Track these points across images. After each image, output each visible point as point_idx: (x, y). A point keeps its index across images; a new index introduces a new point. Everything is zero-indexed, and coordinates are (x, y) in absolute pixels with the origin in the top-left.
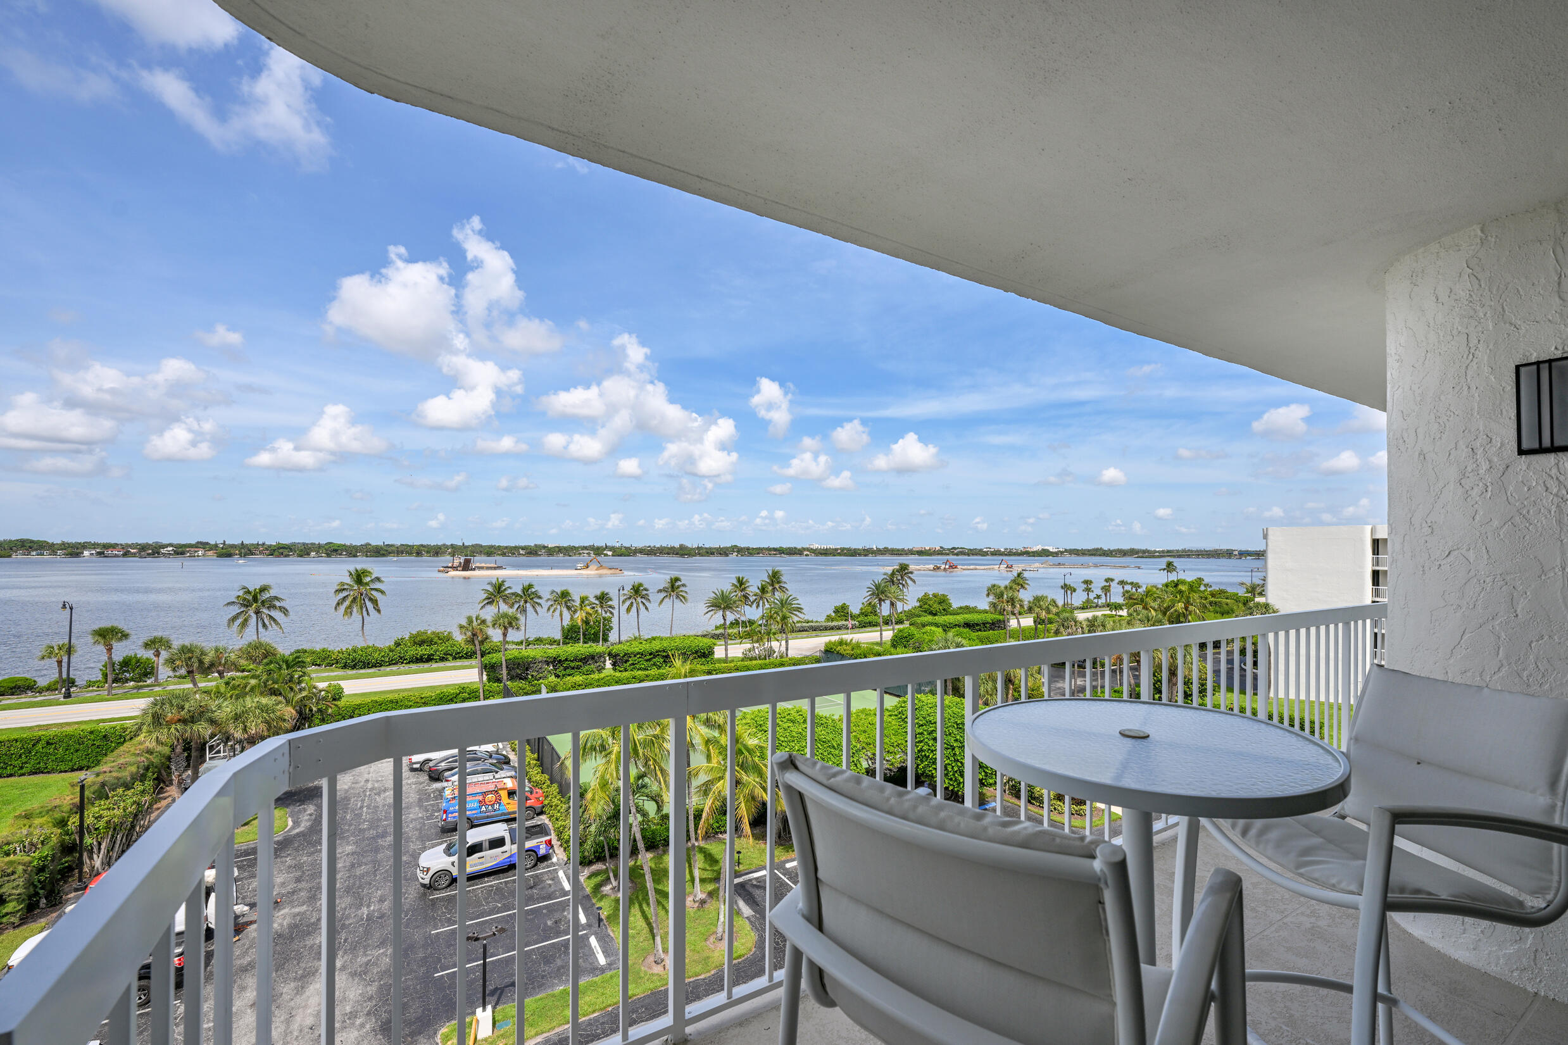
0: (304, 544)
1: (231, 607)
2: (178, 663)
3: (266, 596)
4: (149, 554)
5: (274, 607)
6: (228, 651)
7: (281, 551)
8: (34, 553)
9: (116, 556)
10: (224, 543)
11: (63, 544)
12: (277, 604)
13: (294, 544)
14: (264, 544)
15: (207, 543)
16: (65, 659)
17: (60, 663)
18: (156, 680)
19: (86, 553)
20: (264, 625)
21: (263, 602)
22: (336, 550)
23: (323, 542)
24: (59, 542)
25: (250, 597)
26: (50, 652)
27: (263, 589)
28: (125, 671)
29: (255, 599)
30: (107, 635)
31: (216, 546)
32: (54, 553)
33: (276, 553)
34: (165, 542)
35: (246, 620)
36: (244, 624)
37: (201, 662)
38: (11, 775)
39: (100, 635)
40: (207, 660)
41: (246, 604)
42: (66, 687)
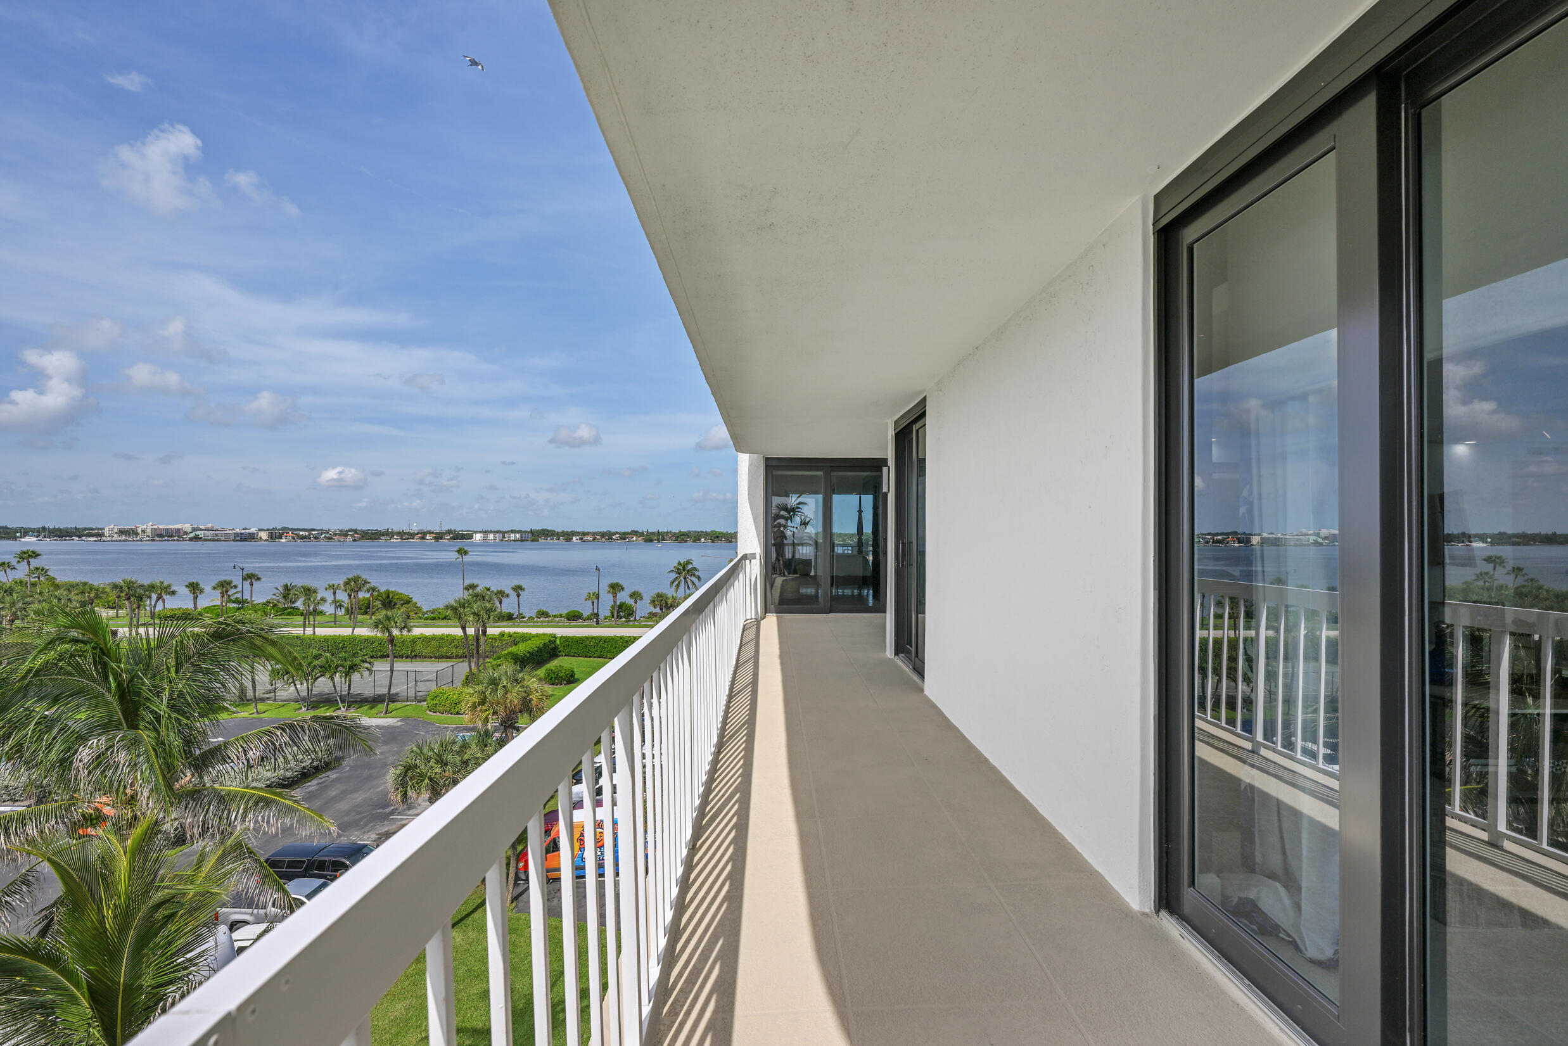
0: (696, 532)
1: (671, 574)
2: (656, 603)
3: (690, 567)
4: (606, 540)
5: (694, 575)
6: (678, 598)
7: (682, 537)
8: (549, 539)
9: (589, 541)
10: (647, 532)
11: (563, 532)
12: (697, 573)
13: (690, 532)
14: (670, 532)
15: (637, 532)
16: (596, 601)
17: (593, 603)
18: (635, 618)
19: (574, 539)
20: (688, 587)
21: (688, 571)
22: (718, 537)
23: (709, 530)
24: (561, 531)
25: (681, 568)
26: (589, 597)
27: (689, 562)
28: (620, 611)
29: (684, 569)
30: (615, 588)
31: (643, 533)
32: (558, 539)
33: (679, 539)
34: (613, 530)
35: (679, 583)
36: (678, 586)
37: (666, 603)
38: (590, 657)
39: (612, 587)
40: (669, 602)
41: (679, 572)
42: (595, 618)
